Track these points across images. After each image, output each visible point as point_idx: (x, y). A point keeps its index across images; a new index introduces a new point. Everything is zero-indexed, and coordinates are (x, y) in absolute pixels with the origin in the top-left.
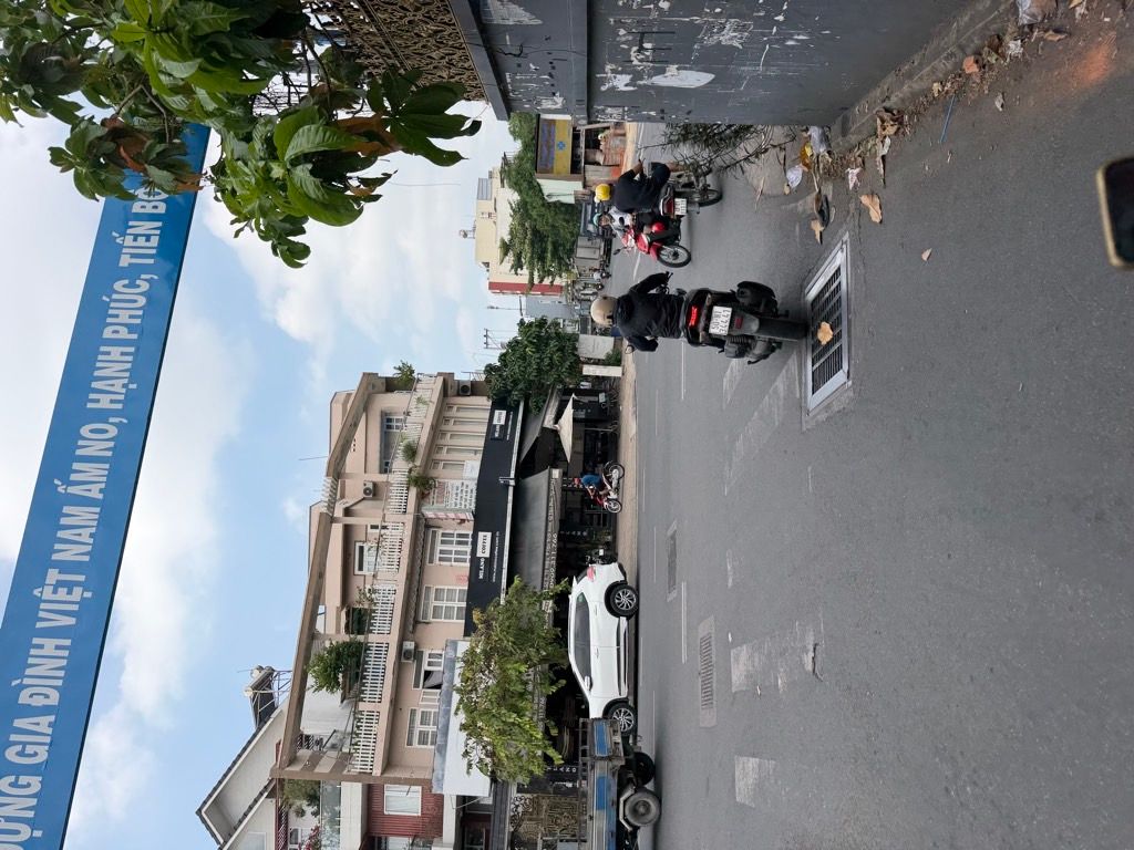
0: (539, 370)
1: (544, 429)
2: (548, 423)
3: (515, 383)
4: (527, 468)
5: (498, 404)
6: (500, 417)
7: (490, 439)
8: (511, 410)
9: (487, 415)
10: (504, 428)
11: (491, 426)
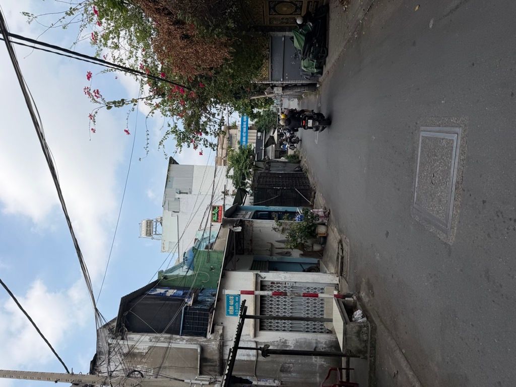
0: (269, 122)
1: (270, 136)
2: (271, 134)
3: (263, 126)
4: (266, 145)
5: (259, 131)
6: (259, 134)
7: (257, 139)
8: (262, 132)
9: (256, 134)
10: (260, 137)
11: (257, 136)
